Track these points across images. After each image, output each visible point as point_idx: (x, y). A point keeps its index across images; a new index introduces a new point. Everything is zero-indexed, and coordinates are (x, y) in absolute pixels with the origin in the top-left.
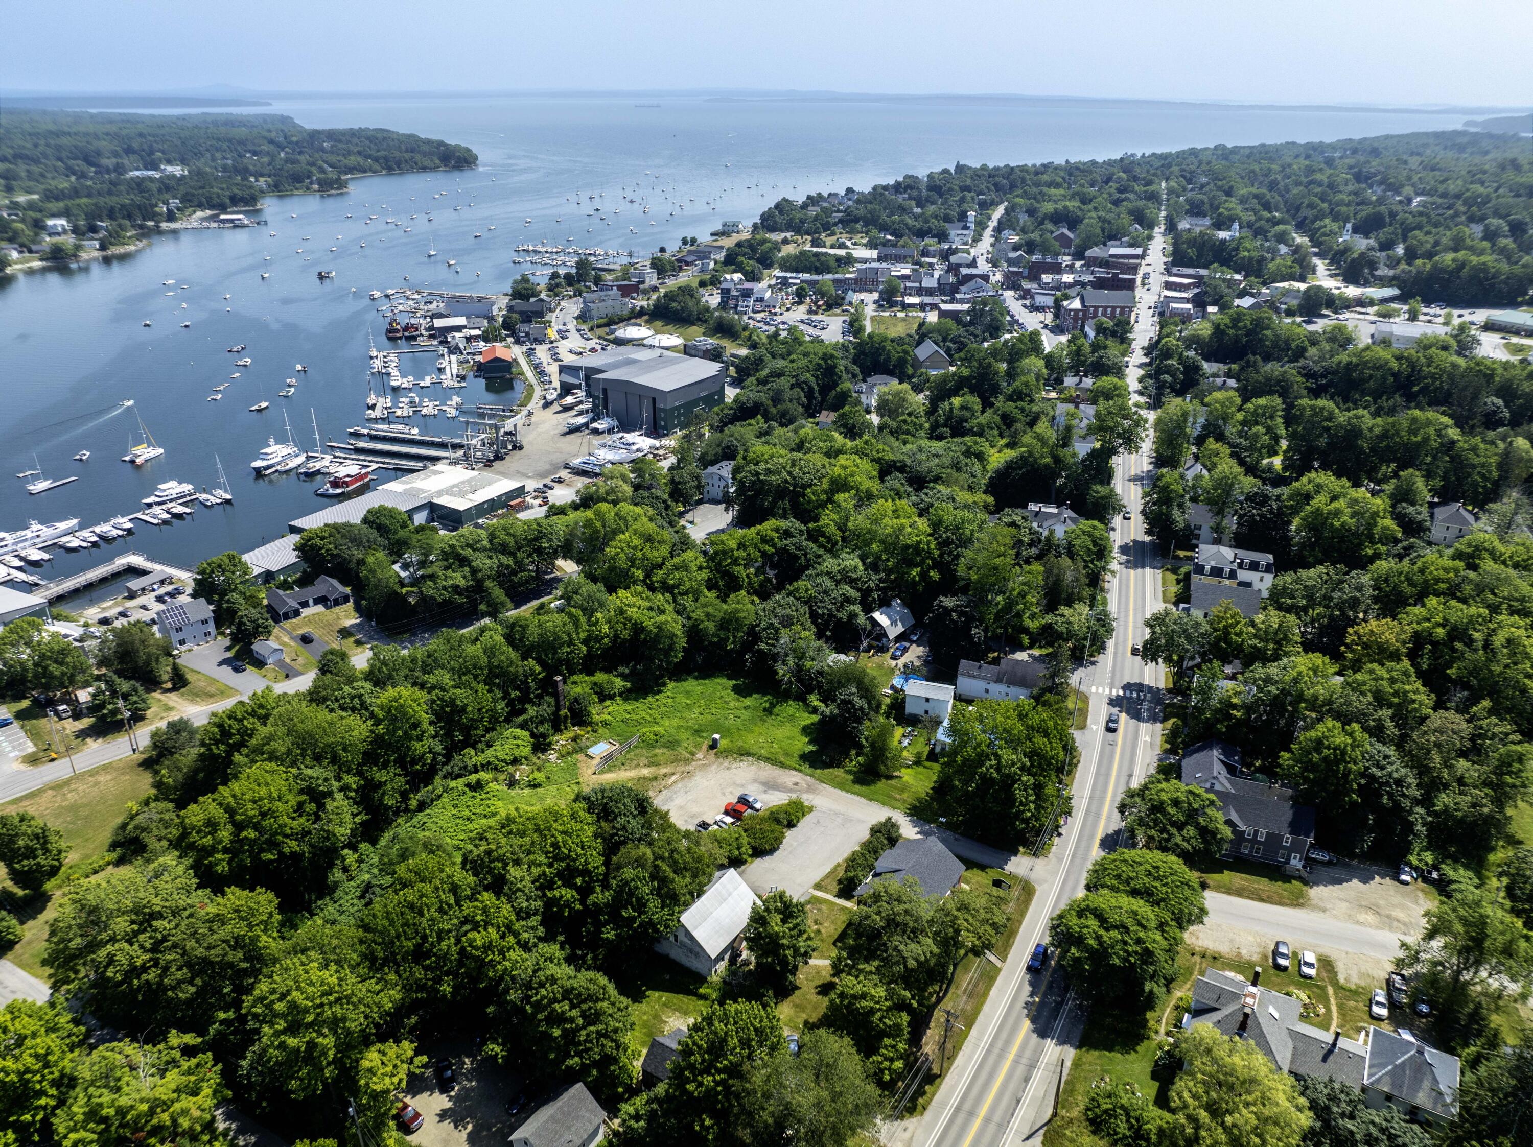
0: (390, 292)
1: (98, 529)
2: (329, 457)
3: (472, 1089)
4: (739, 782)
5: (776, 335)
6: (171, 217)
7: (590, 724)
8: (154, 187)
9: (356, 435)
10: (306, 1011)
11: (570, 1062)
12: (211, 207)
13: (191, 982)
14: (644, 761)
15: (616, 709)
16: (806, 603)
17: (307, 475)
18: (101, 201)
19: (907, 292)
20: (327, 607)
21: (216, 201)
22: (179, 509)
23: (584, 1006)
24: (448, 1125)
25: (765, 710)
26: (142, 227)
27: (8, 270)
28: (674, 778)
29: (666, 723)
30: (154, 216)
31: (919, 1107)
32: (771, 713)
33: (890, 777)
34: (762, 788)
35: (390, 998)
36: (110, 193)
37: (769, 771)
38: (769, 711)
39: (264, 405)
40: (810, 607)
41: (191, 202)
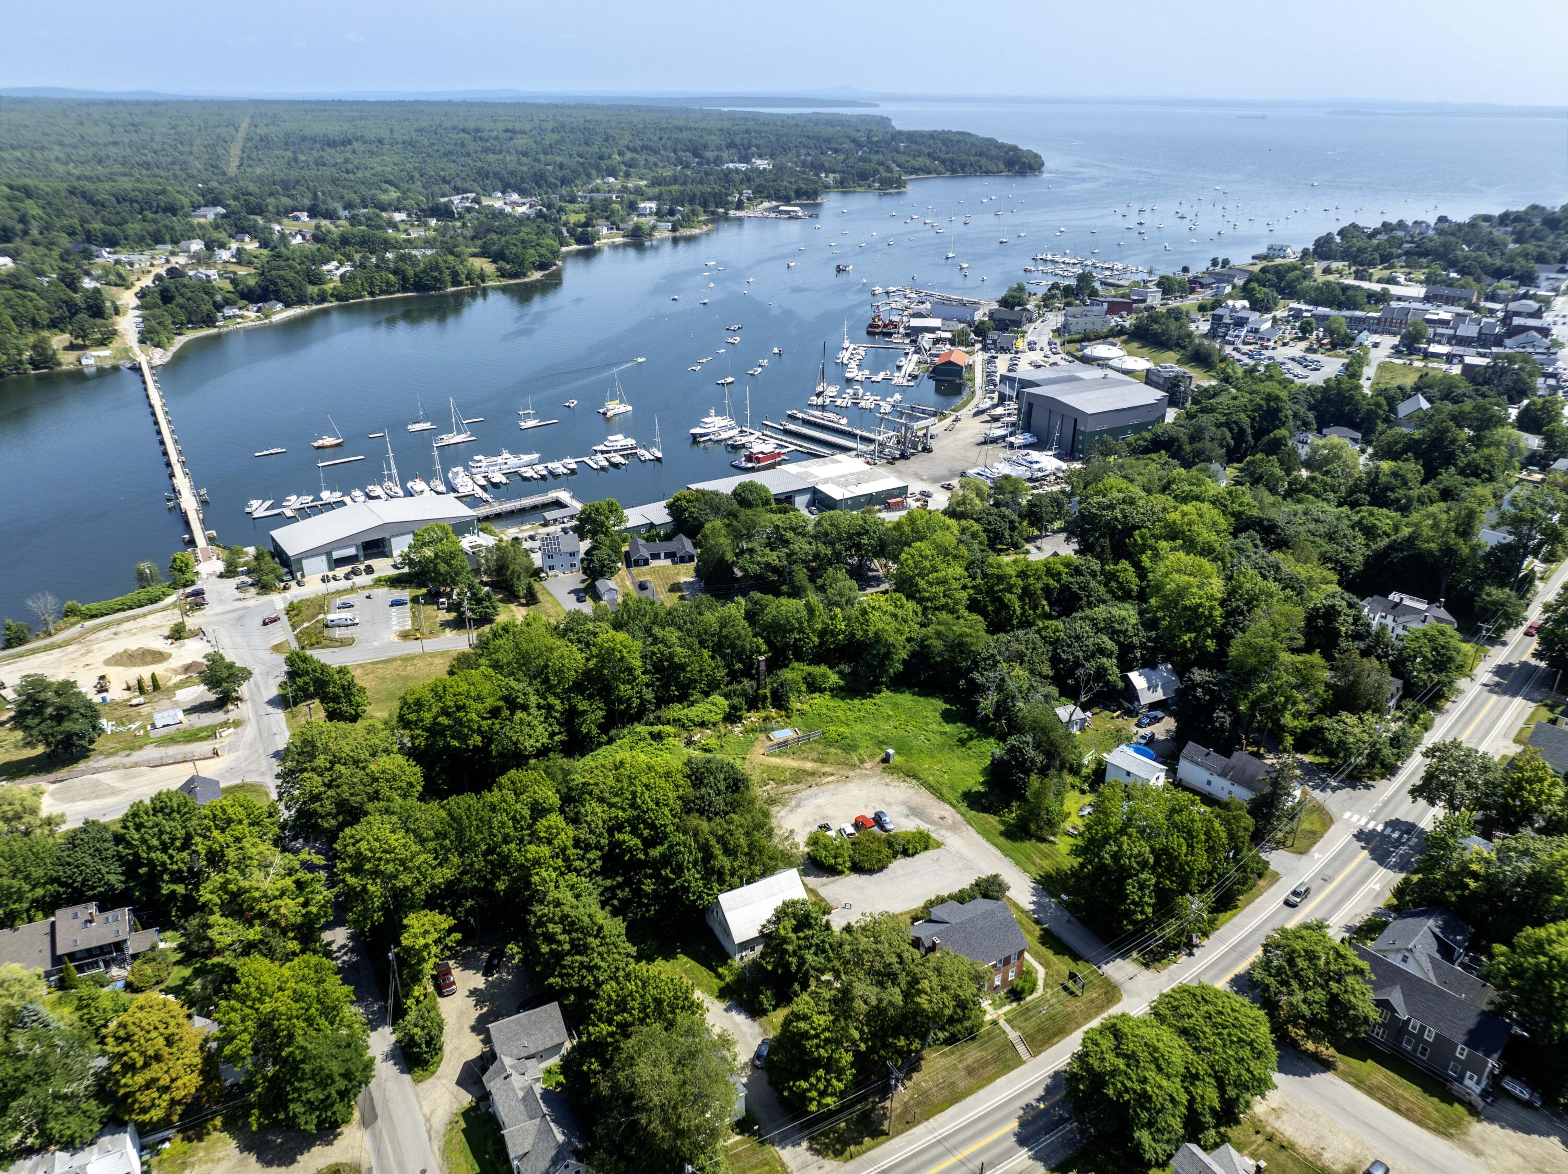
0: (892, 289)
1: (550, 465)
2: (758, 434)
3: (506, 981)
4: (888, 799)
5: (1253, 369)
6: (739, 206)
7: (786, 710)
8: (737, 178)
9: (792, 418)
10: (369, 860)
11: (551, 980)
12: (778, 199)
13: (335, 817)
14: (814, 755)
15: (821, 701)
16: (1051, 644)
17: (734, 447)
18: (689, 188)
19: (1437, 339)
20: (674, 563)
21: (782, 194)
22: (617, 459)
23: (574, 935)
24: (471, 1001)
25: (960, 740)
26: (713, 213)
27: (596, 244)
28: (830, 779)
29: (858, 727)
30: (726, 204)
31: (847, 1154)
32: (964, 745)
33: (1043, 840)
34: (906, 811)
35: (442, 875)
36: (701, 182)
37: (924, 798)
38: (962, 742)
39: (730, 380)
40: (1055, 650)
41: (761, 193)
